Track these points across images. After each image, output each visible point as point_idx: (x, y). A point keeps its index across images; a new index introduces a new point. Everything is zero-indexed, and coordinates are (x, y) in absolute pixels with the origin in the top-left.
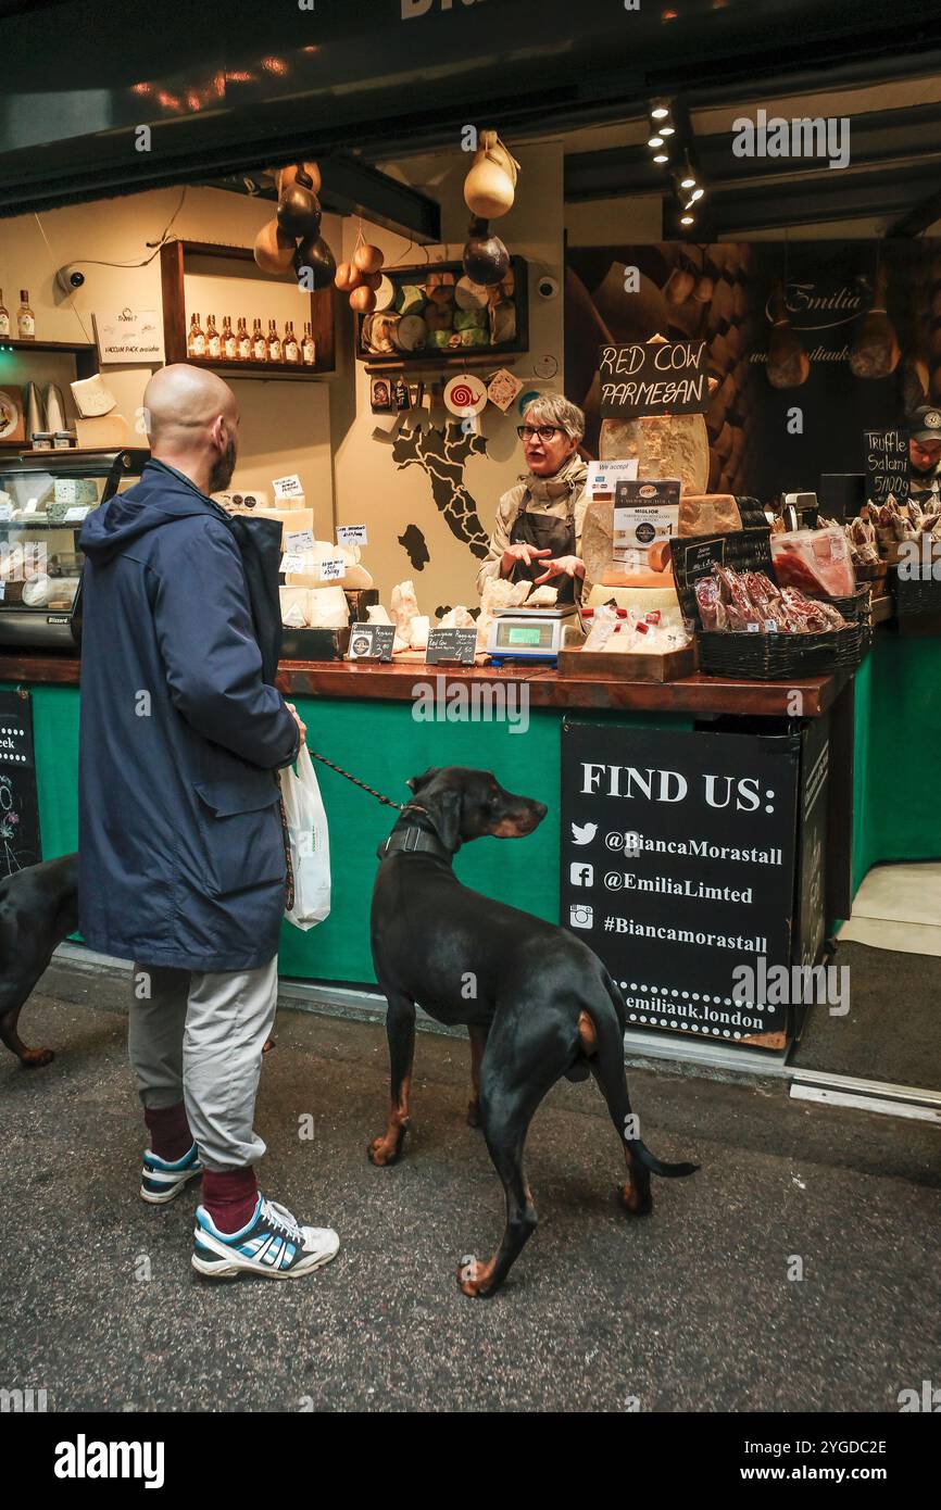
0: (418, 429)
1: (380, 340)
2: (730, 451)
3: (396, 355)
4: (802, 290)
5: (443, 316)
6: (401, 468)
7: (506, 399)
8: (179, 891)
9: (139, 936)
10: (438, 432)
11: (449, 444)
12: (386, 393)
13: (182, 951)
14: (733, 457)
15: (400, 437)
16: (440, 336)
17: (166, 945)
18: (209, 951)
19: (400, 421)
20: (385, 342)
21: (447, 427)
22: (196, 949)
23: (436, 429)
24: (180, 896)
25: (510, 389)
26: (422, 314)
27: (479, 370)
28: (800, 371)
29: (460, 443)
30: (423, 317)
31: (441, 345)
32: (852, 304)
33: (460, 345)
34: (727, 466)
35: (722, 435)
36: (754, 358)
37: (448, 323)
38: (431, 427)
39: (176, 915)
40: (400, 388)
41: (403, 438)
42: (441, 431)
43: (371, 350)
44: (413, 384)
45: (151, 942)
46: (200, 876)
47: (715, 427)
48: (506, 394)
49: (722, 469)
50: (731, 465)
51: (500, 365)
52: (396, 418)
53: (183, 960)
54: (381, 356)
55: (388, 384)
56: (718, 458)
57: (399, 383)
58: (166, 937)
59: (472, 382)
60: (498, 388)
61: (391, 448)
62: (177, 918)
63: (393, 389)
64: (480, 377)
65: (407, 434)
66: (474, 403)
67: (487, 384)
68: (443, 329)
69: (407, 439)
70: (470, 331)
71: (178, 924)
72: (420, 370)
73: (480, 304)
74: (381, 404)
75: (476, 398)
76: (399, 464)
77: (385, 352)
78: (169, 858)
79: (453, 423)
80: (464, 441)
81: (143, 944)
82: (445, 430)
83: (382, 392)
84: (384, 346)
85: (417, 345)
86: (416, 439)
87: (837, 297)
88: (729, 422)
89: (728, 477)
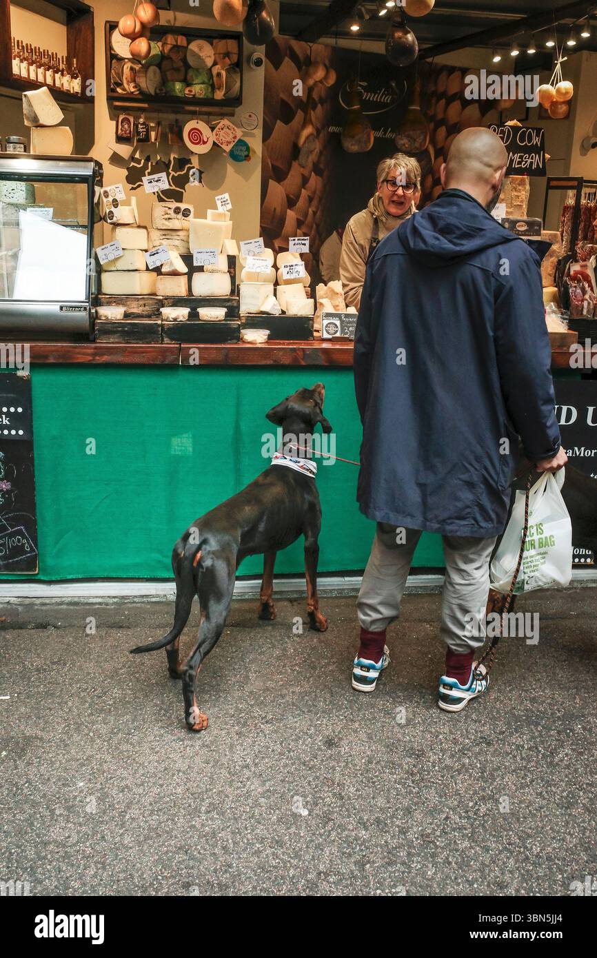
0: (148, 159)
1: (128, 83)
2: (314, 192)
3: (140, 97)
4: (361, 86)
5: (177, 70)
6: (132, 189)
7: (229, 143)
8: (480, 487)
9: (449, 518)
10: (164, 163)
11: (173, 173)
12: (129, 127)
13: (476, 526)
14: (316, 196)
15: (132, 164)
16: (178, 86)
17: (466, 523)
18: (490, 525)
19: (134, 152)
20: (132, 85)
21: (172, 159)
22: (483, 524)
23: (163, 160)
24: (480, 491)
25: (231, 136)
26: (159, 66)
27: (206, 117)
28: (370, 142)
29: (182, 173)
30: (160, 68)
31: (179, 95)
32: (387, 100)
33: (194, 95)
34: (313, 203)
35: (310, 181)
36: (331, 129)
37: (182, 78)
38: (159, 158)
39: (476, 504)
40: (142, 124)
41: (135, 165)
42: (167, 163)
43: (119, 90)
44: (152, 122)
45: (457, 521)
46: (496, 478)
47: (306, 175)
48: (229, 139)
49: (309, 206)
50: (315, 202)
51: (223, 115)
52: (133, 148)
53: (476, 531)
54: (128, 96)
55: (132, 120)
56: (307, 197)
57: (141, 120)
58: (468, 518)
59: (202, 126)
60: (222, 133)
61: (125, 172)
62: (476, 506)
63: (136, 125)
64: (207, 123)
65: (138, 161)
66: (205, 143)
67: (213, 129)
68: (180, 81)
69: (139, 166)
70: (202, 86)
71: (476, 509)
72: (159, 111)
73: (206, 66)
74: (125, 136)
75: (206, 140)
76: (131, 186)
77: (132, 93)
78: (476, 467)
79: (176, 157)
80: (185, 171)
81: (452, 523)
82: (170, 161)
83: (126, 126)
84: (131, 88)
85: (158, 91)
86: (145, 167)
87: (379, 94)
88: (315, 173)
89: (313, 211)
